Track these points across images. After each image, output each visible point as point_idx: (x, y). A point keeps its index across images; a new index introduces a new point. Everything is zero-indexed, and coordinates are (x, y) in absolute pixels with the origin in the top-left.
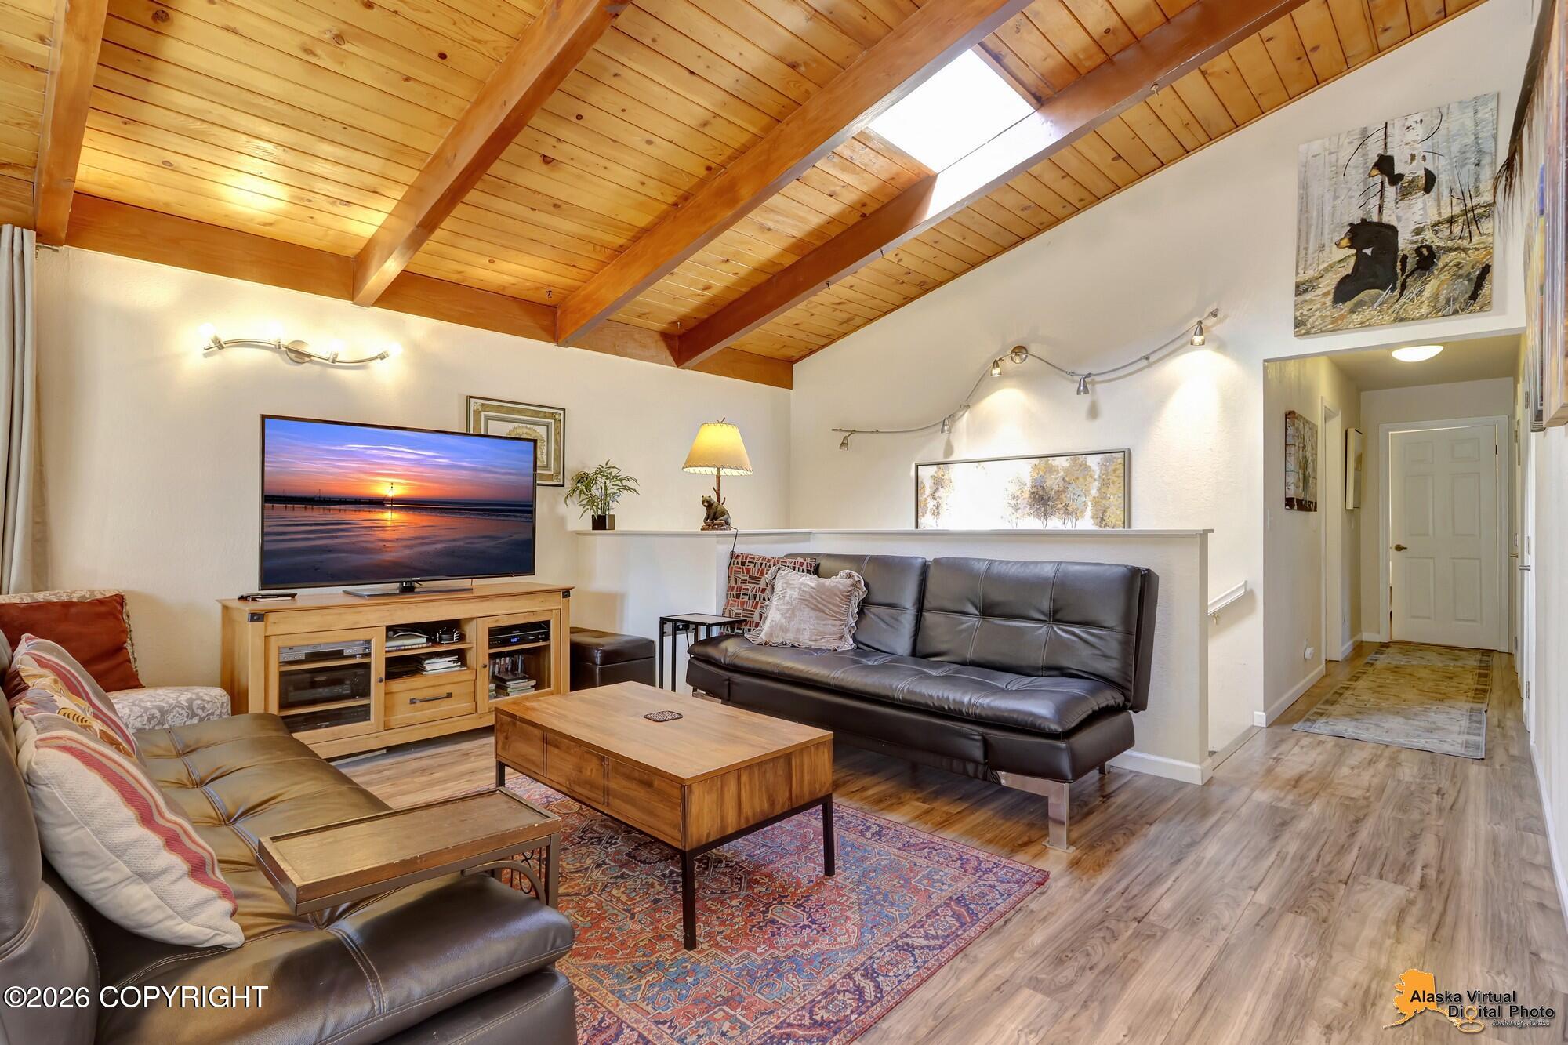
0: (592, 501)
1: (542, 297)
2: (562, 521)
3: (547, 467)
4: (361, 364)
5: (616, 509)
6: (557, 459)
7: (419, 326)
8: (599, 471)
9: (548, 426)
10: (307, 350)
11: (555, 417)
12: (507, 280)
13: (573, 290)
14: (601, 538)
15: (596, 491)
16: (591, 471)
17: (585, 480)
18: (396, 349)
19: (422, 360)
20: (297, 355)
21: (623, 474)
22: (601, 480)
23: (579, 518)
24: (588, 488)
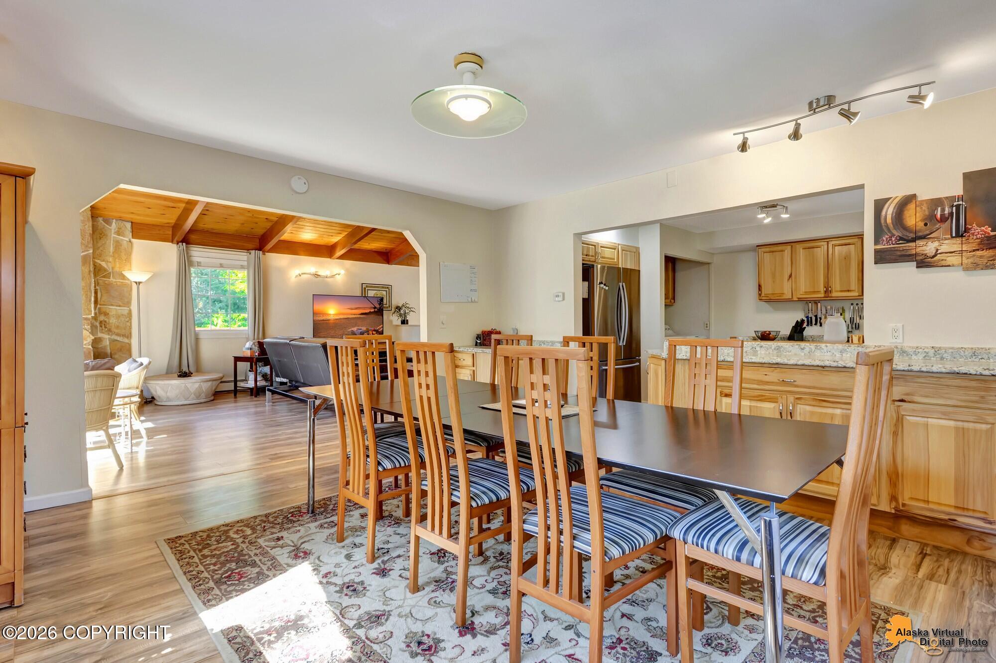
0: (401, 315)
1: (384, 251)
2: (391, 322)
3: (386, 304)
4: (333, 276)
5: (408, 318)
6: (389, 302)
7: (348, 263)
8: (403, 305)
9: (386, 291)
10: (319, 274)
11: (388, 288)
12: (373, 247)
13: (392, 249)
14: (404, 327)
15: (402, 312)
16: (400, 305)
17: (398, 308)
18: (342, 272)
19: (349, 273)
20: (316, 275)
21: (410, 307)
22: (404, 308)
23: (396, 320)
24: (399, 310)
